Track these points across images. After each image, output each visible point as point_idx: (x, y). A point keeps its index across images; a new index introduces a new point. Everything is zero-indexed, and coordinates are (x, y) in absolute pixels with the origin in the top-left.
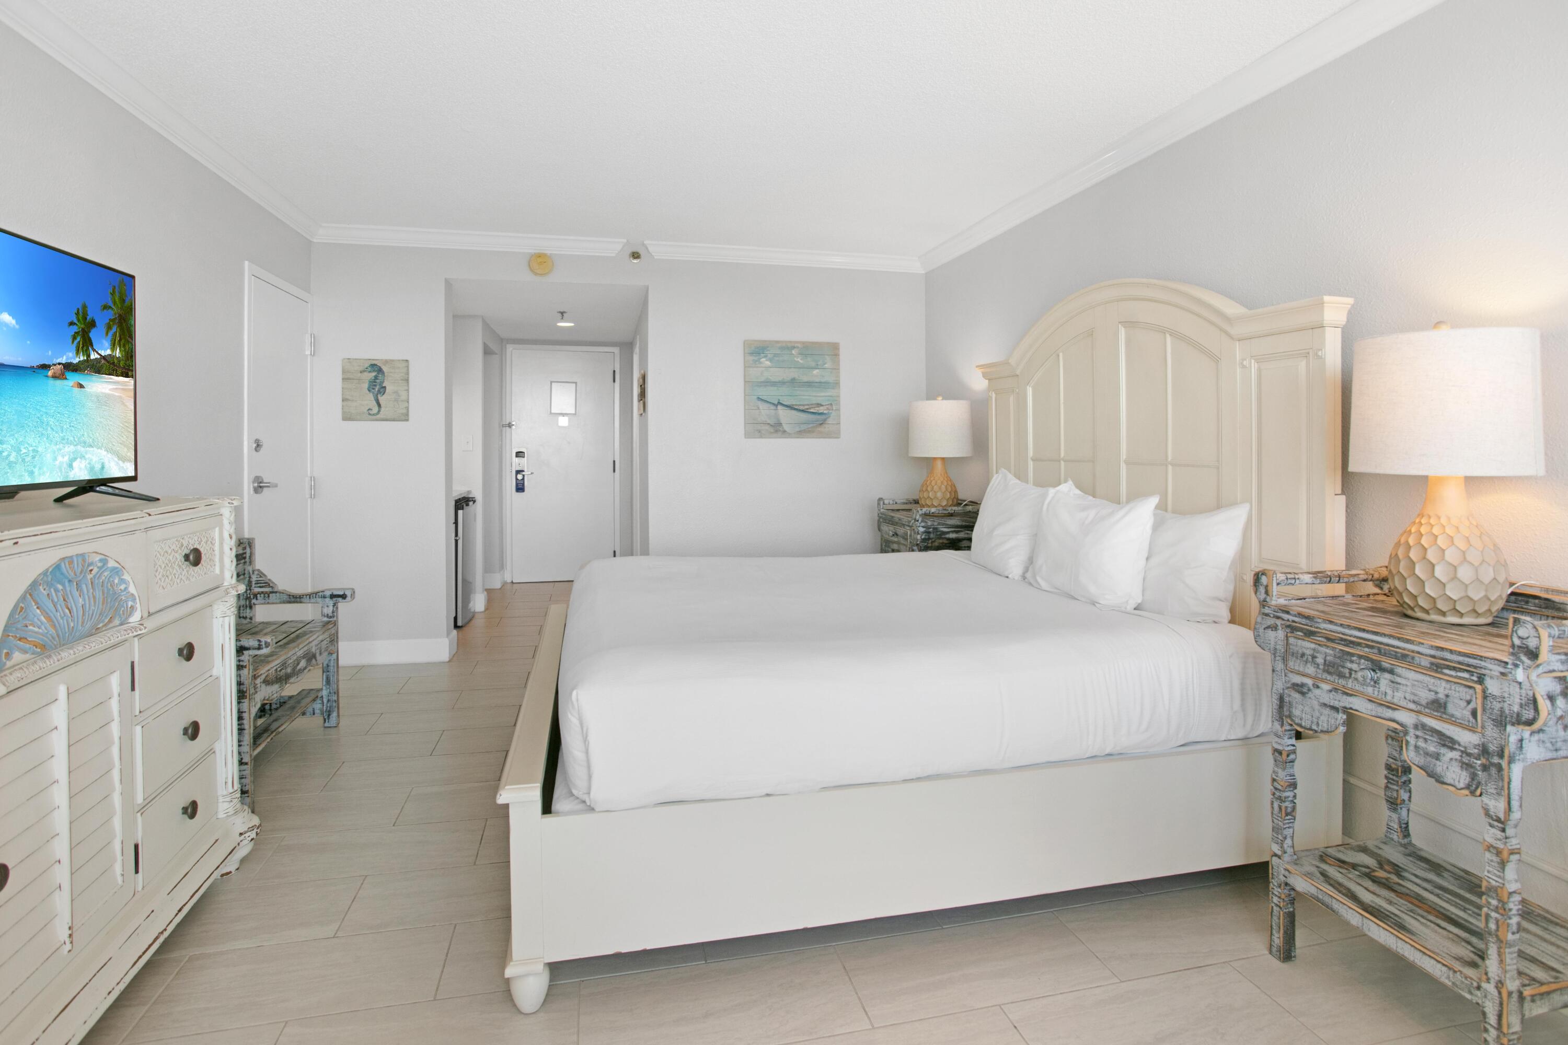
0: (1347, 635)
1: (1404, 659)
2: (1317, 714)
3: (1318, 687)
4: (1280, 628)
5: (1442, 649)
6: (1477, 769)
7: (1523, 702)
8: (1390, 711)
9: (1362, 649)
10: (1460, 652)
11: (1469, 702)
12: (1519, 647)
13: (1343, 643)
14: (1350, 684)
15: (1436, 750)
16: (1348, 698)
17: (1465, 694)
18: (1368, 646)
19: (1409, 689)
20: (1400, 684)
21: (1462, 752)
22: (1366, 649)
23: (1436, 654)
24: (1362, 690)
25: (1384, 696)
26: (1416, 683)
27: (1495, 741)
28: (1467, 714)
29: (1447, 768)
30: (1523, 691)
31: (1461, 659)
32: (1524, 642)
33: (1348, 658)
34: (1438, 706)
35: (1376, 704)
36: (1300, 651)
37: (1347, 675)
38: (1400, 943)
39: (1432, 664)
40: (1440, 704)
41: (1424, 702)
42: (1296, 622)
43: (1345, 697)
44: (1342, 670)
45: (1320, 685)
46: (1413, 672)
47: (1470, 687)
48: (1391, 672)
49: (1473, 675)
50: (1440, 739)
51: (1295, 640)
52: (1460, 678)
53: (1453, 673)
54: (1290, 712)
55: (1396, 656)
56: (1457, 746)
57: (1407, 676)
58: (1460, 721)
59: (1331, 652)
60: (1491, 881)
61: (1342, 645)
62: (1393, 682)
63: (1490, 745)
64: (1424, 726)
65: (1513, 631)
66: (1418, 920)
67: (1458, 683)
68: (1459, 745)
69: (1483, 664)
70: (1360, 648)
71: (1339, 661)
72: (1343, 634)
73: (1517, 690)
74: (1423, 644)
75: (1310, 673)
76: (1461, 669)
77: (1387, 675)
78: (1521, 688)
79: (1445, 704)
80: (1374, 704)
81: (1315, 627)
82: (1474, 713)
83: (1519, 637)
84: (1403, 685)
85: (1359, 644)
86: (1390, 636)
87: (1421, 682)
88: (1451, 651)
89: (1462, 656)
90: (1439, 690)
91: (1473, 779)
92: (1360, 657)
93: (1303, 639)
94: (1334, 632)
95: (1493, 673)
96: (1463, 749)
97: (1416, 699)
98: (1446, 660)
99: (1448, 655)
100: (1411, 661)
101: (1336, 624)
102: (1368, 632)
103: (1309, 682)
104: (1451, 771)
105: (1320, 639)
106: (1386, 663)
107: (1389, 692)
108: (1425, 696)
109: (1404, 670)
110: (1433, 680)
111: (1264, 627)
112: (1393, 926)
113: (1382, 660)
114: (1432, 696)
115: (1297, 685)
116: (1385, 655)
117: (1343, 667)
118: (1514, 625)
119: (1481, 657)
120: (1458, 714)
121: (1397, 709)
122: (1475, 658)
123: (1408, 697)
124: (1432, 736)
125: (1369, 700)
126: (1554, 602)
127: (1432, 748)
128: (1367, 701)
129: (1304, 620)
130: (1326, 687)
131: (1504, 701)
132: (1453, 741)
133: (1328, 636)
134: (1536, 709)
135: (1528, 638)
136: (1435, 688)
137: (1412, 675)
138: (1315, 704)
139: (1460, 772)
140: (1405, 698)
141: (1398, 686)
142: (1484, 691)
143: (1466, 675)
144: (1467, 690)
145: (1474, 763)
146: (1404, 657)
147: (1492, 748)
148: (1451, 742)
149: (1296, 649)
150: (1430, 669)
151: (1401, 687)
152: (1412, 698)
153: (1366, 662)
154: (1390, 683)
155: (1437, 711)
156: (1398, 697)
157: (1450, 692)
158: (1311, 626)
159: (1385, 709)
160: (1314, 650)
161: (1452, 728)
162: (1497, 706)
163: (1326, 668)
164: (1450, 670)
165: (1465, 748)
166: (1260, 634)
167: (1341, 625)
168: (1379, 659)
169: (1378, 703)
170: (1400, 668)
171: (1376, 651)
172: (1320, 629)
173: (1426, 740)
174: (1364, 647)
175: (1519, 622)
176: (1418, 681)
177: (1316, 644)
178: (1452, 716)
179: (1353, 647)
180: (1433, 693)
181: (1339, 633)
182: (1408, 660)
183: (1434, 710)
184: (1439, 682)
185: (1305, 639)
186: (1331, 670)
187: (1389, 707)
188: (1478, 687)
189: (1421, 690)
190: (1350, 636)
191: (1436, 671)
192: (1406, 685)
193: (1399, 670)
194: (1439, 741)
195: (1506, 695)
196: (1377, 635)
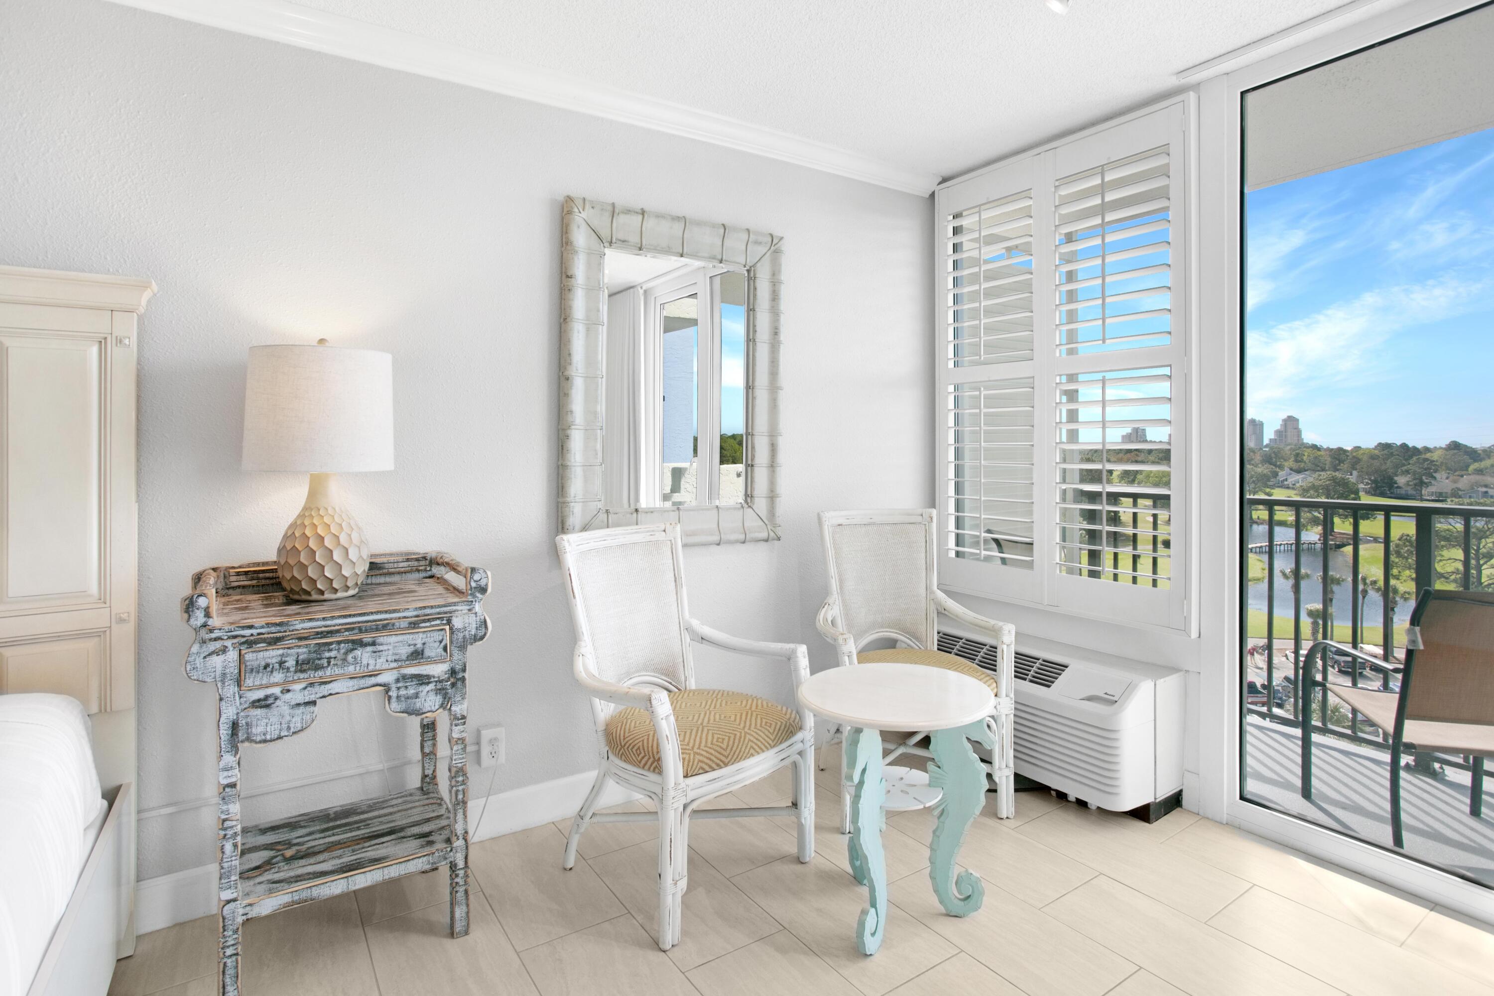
0: (330, 626)
1: (385, 628)
2: (288, 718)
3: (288, 691)
4: (231, 649)
5: (425, 608)
6: (448, 689)
7: (478, 625)
8: (373, 678)
9: (342, 634)
10: (438, 605)
11: (441, 642)
12: (475, 588)
13: (319, 636)
14: (329, 672)
15: (415, 691)
16: (326, 686)
17: (437, 636)
18: (347, 630)
19: (391, 652)
20: (382, 651)
21: (436, 682)
22: (347, 633)
23: (418, 614)
24: (342, 671)
25: (366, 668)
26: (397, 644)
27: (460, 662)
28: (440, 650)
29: (425, 700)
30: (478, 618)
31: (438, 610)
32: (478, 583)
33: (326, 648)
34: (417, 655)
35: (358, 679)
36: (263, 664)
37: (326, 664)
38: (386, 870)
39: (410, 623)
40: (419, 652)
41: (404, 658)
42: (263, 634)
43: (323, 686)
44: (319, 662)
45: (290, 688)
46: (394, 636)
47: (442, 630)
48: (374, 644)
49: (443, 620)
50: (419, 681)
51: (255, 655)
52: (433, 626)
53: (428, 624)
54: (248, 734)
55: (377, 628)
56: (432, 680)
57: (388, 642)
58: (435, 659)
59: (305, 650)
60: (458, 765)
61: (319, 638)
62: (375, 652)
63: (457, 666)
64: (404, 678)
65: (471, 578)
66: (369, 851)
67: (432, 630)
68: (434, 677)
69: (454, 608)
70: (338, 634)
71: (315, 655)
72: (326, 627)
73: (475, 618)
74: (408, 609)
75: (277, 681)
76: (434, 618)
77: (369, 649)
78: (476, 616)
79: (423, 651)
80: (356, 680)
81: (290, 631)
82: (445, 649)
83: (475, 581)
84: (385, 650)
85: (338, 631)
86: (377, 613)
87: (402, 642)
88: (432, 607)
89: (441, 607)
90: (417, 642)
91: (445, 698)
92: (339, 643)
93: (266, 650)
94: (314, 628)
95: (463, 612)
96: (436, 679)
97: (397, 657)
98: (428, 615)
99: (428, 611)
100: (391, 627)
101: (318, 620)
102: (354, 616)
103: (277, 691)
104: (429, 701)
105: (291, 641)
106: (367, 637)
107: (372, 662)
108: (405, 651)
109: (385, 637)
110: (412, 636)
111: (202, 656)
112: (372, 864)
113: (362, 637)
114: (412, 649)
115: (259, 700)
116: (366, 631)
117: (320, 659)
118: (471, 573)
119: (455, 603)
120: (432, 654)
121: (380, 674)
122: (450, 606)
123: (389, 659)
124: (412, 681)
125: (351, 678)
126: (377, 564)
127: (411, 691)
128: (349, 680)
129: (273, 628)
130: (298, 687)
131: (465, 630)
132: (428, 677)
133: (299, 635)
134: (486, 627)
135: (480, 580)
136: (412, 642)
137: (393, 639)
138: (286, 710)
139: (435, 698)
140: (387, 661)
141: (381, 653)
142: (451, 629)
143: (438, 622)
144: (440, 632)
145: (445, 685)
146: (385, 627)
147: (458, 667)
148: (427, 679)
149: (255, 664)
150: (408, 628)
151: (384, 653)
152: (394, 658)
153: (347, 645)
154: (373, 654)
155: (416, 659)
156: (381, 663)
157: (427, 639)
158: (285, 632)
159: (367, 678)
160: (282, 655)
161: (427, 667)
162: (461, 635)
163: (299, 668)
164: (425, 622)
165: (439, 677)
166: (198, 665)
167: (324, 619)
168: (360, 637)
169: (359, 677)
170: (382, 638)
171: (356, 631)
172: (298, 630)
173: (406, 687)
174: (343, 632)
175: (475, 570)
176: (399, 642)
177: (284, 648)
178: (429, 657)
179: (331, 637)
180: (412, 647)
181: (321, 627)
182: (389, 628)
183: (413, 660)
184: (417, 636)
185: (268, 648)
186: (305, 667)
187: (371, 676)
188: (447, 627)
189: (401, 648)
190: (334, 626)
191: (414, 628)
192: (388, 649)
193: (381, 640)
194: (417, 683)
195: (467, 625)
196: (365, 616)
